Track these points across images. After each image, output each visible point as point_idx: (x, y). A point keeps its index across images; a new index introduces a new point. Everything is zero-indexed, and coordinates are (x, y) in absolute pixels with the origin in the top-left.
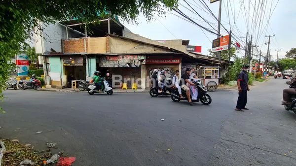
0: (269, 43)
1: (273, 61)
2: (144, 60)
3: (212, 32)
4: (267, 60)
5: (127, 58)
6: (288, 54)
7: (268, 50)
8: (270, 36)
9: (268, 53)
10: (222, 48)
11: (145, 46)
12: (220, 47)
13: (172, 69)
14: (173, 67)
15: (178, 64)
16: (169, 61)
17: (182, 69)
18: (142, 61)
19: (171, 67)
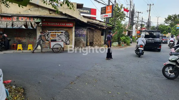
0: (150, 11)
1: (154, 27)
2: (40, 22)
3: (99, 2)
4: (148, 25)
5: (22, 19)
6: (167, 20)
7: (149, 17)
8: (150, 5)
9: (149, 19)
10: (107, 16)
11: (40, 9)
12: (106, 14)
13: (67, 32)
14: (67, 29)
15: (72, 27)
16: (64, 25)
17: (75, 31)
18: (38, 23)
19: (65, 29)
